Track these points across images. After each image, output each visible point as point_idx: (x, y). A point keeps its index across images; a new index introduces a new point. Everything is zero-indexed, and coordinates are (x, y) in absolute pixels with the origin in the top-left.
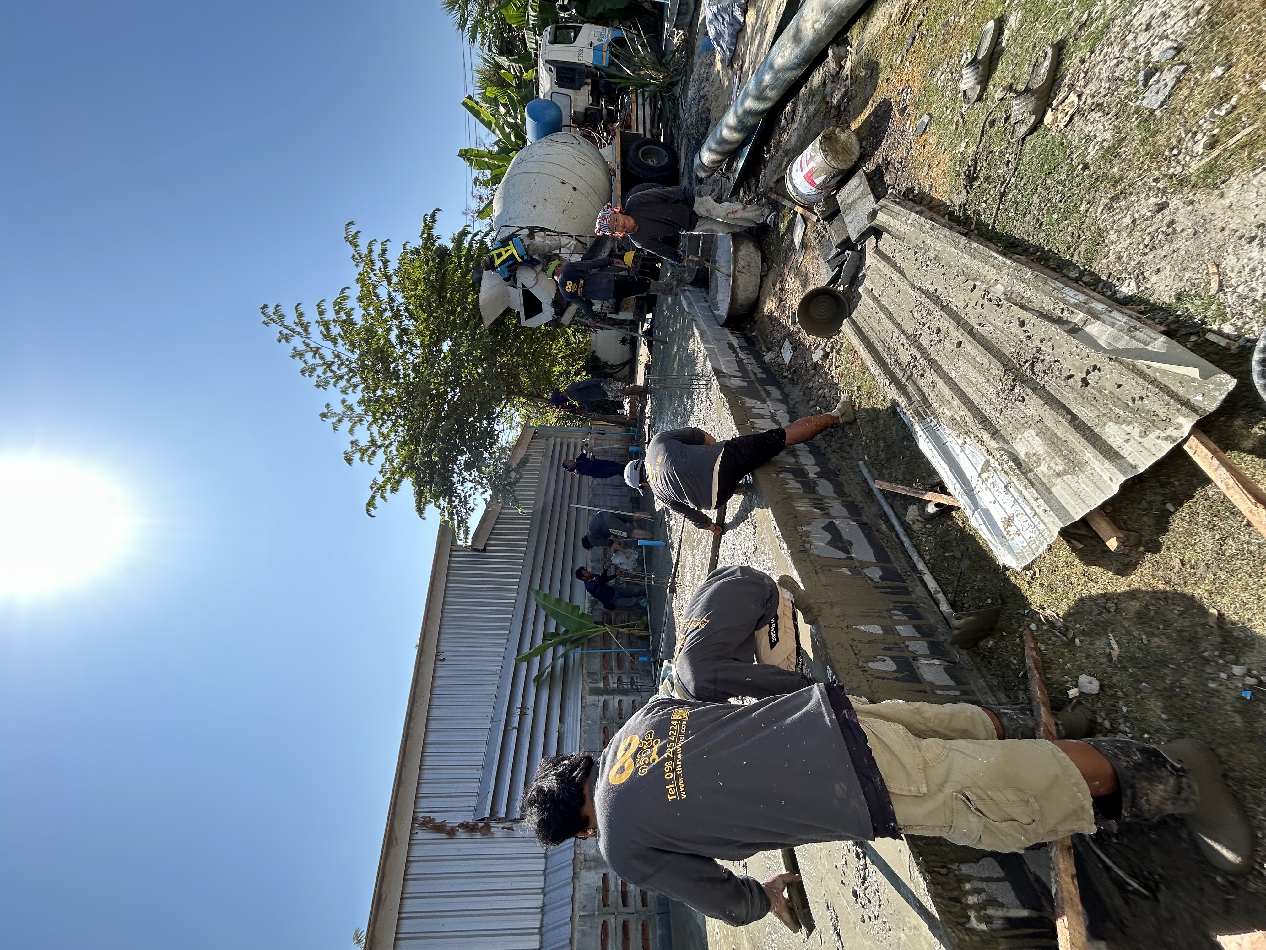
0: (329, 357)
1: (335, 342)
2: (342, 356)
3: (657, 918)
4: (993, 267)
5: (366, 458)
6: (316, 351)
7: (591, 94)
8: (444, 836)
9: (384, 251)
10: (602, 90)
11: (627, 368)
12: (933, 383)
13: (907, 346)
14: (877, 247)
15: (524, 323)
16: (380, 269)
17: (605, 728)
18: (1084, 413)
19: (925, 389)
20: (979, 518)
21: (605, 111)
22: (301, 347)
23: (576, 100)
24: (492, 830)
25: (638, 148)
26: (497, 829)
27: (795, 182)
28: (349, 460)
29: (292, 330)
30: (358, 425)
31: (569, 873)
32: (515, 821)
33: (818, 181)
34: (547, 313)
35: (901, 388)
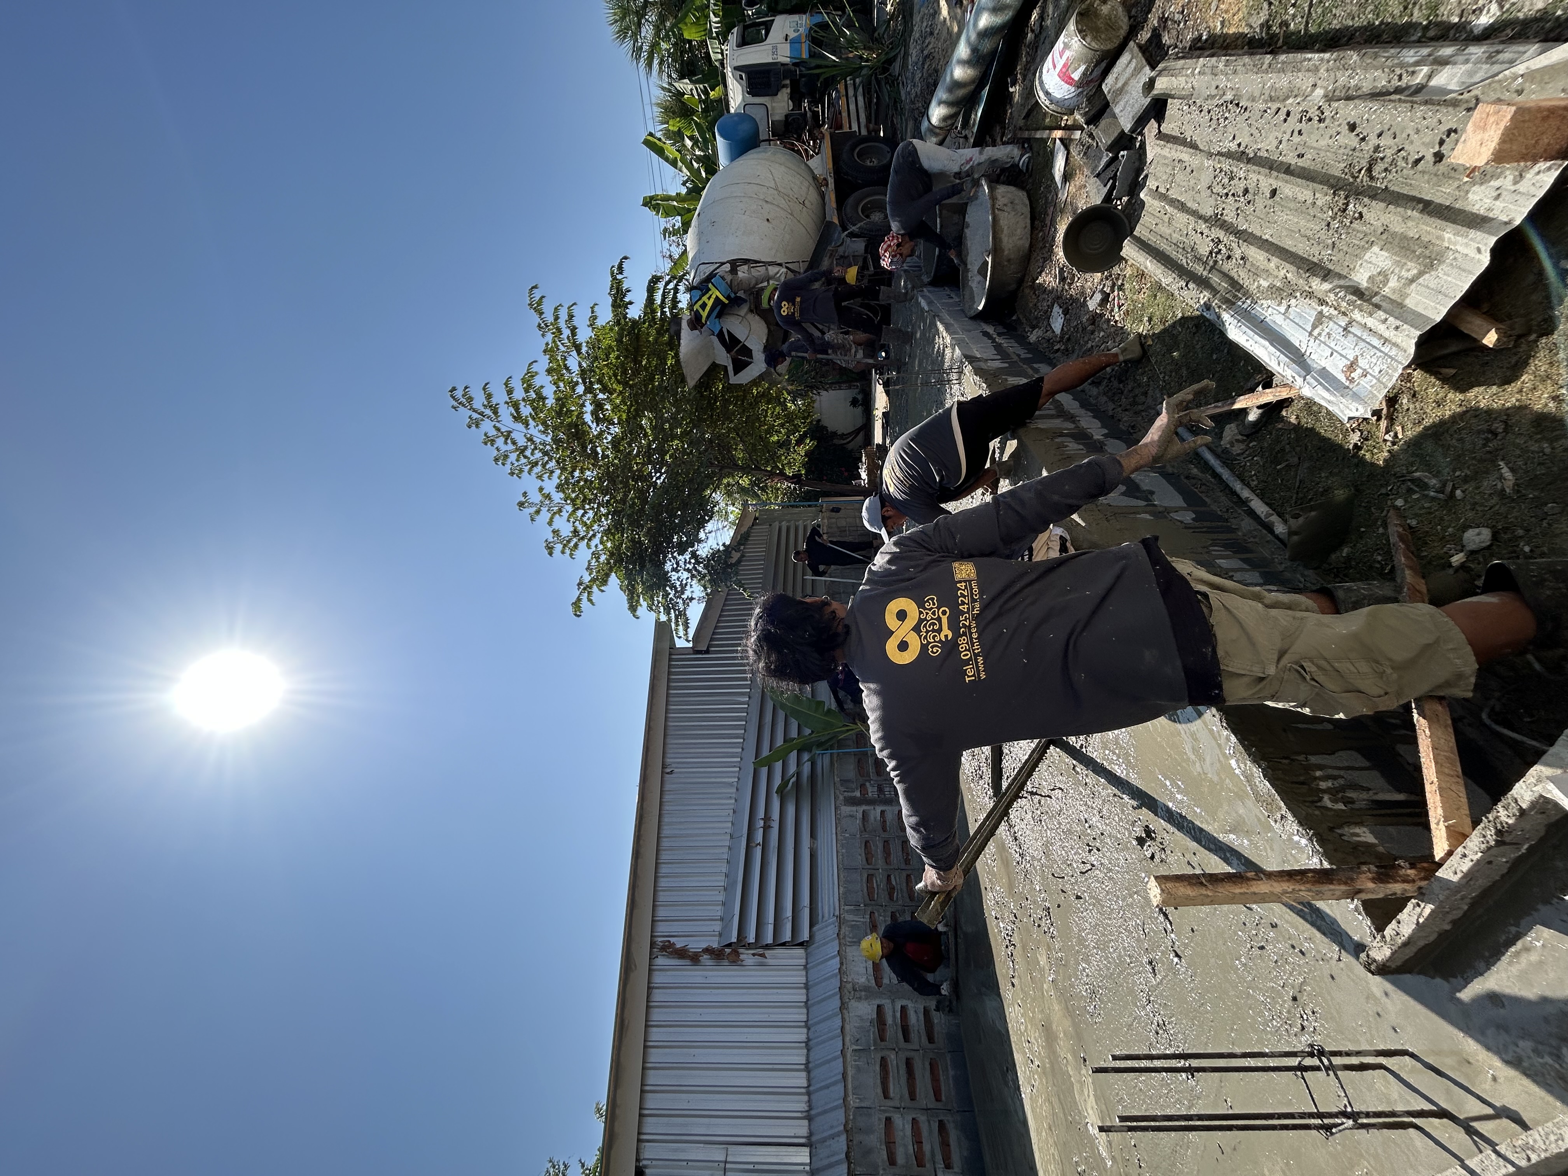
0: (522, 442)
1: (527, 425)
2: (535, 439)
3: (948, 1057)
4: (1308, 70)
5: (568, 551)
6: (507, 436)
7: (791, 98)
8: (688, 962)
9: (571, 317)
10: (803, 90)
11: (861, 434)
12: (1242, 258)
13: (1206, 232)
14: (1160, 131)
15: (734, 380)
16: (568, 337)
17: (867, 842)
18: (1443, 194)
19: (1233, 274)
20: (1312, 381)
21: (809, 114)
22: (493, 432)
23: (773, 108)
24: (742, 957)
25: (853, 149)
26: (747, 956)
27: (1047, 87)
28: (550, 549)
29: (481, 414)
30: (557, 516)
31: (836, 1003)
32: (767, 947)
33: (1076, 76)
34: (758, 366)
35: (1203, 283)
